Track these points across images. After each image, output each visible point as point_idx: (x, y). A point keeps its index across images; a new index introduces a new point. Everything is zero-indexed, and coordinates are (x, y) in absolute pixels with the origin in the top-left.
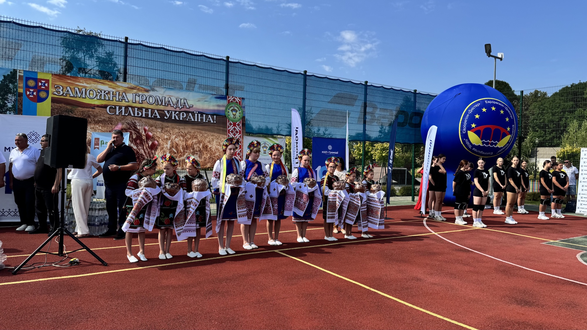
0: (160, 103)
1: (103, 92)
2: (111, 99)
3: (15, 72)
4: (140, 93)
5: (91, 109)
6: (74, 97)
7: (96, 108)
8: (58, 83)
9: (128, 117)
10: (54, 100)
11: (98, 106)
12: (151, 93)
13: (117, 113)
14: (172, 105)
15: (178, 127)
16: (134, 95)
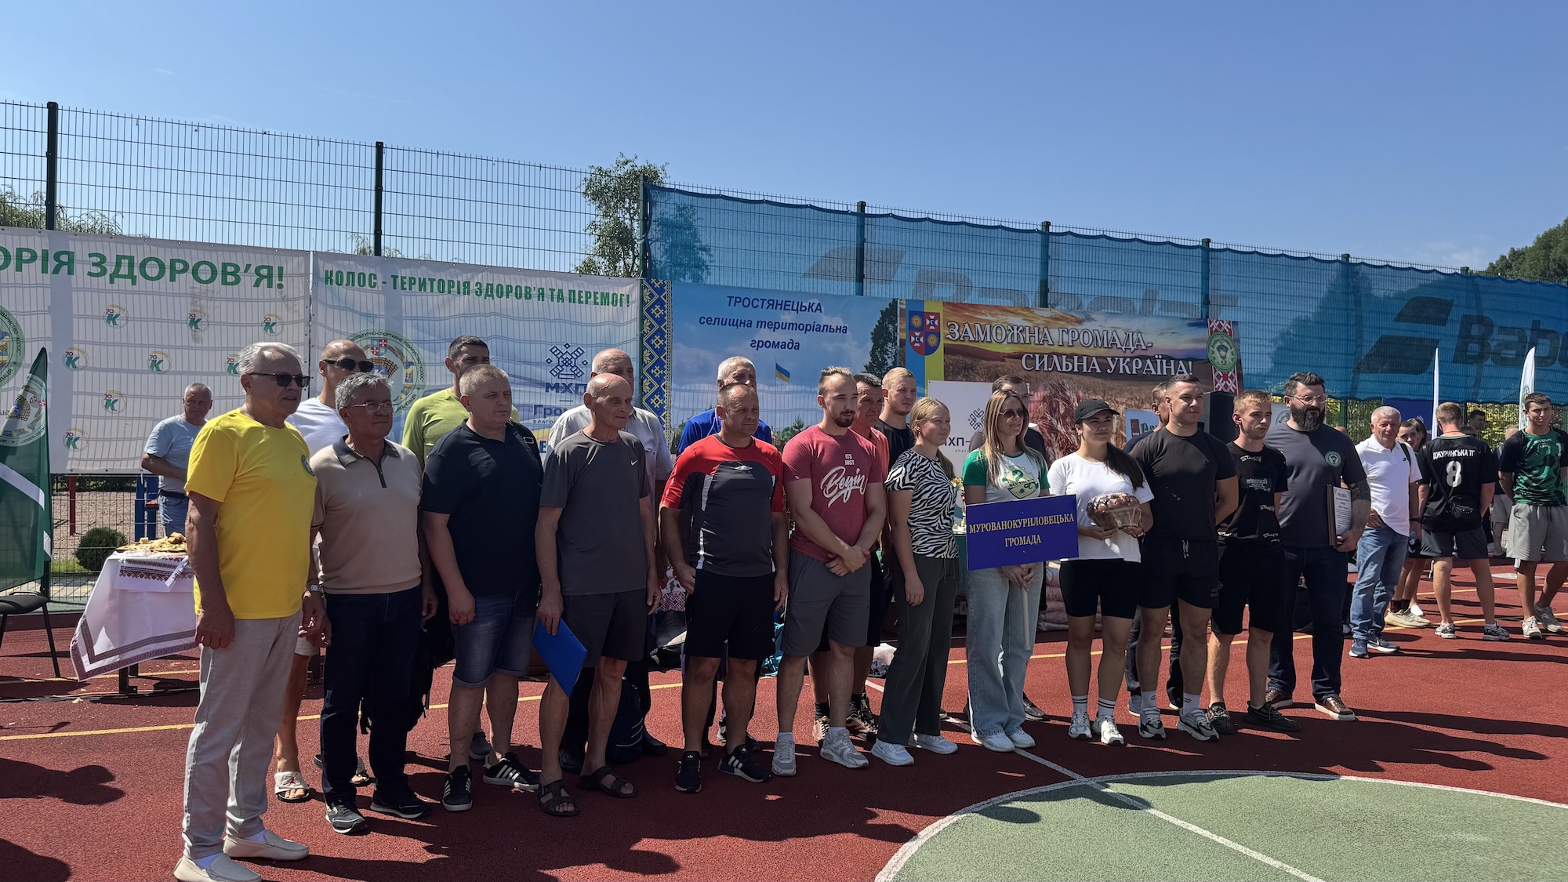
0: (1100, 343)
1: (1015, 328)
2: (1028, 342)
3: (895, 301)
4: (1070, 327)
5: (999, 363)
6: (975, 341)
7: (1006, 359)
8: (952, 319)
9: (1052, 373)
10: (948, 350)
11: (1010, 356)
12: (1087, 325)
13: (1037, 368)
14: (1119, 346)
15: (1128, 388)
16: (1061, 330)
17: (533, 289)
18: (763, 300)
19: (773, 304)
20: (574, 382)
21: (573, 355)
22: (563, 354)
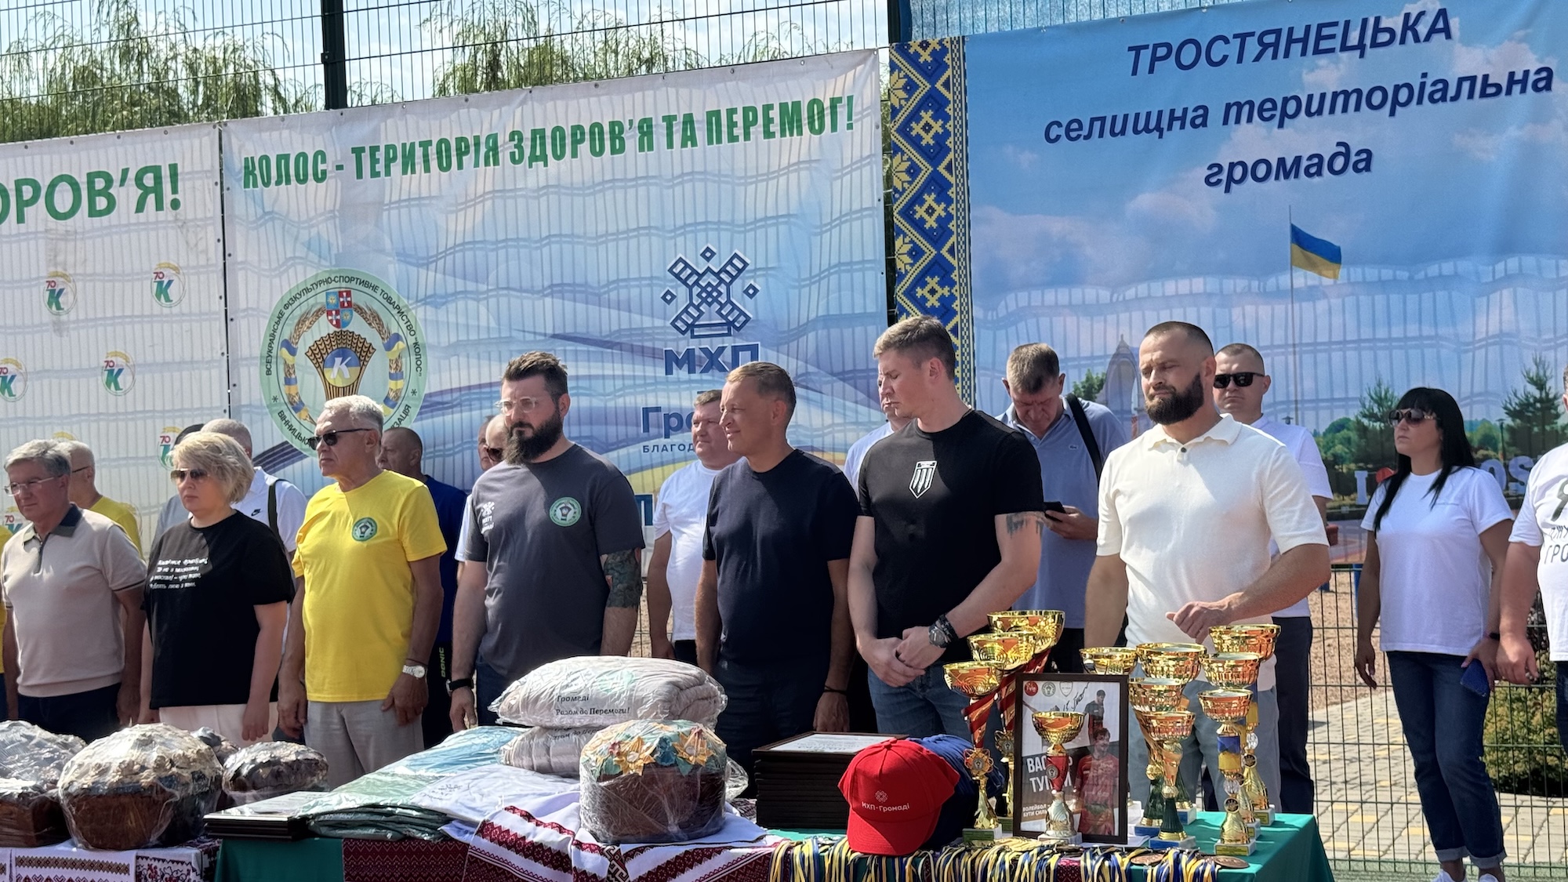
17: (627, 126)
18: (1243, 37)
19: (1275, 43)
20: (728, 342)
21: (723, 276)
22: (701, 276)
